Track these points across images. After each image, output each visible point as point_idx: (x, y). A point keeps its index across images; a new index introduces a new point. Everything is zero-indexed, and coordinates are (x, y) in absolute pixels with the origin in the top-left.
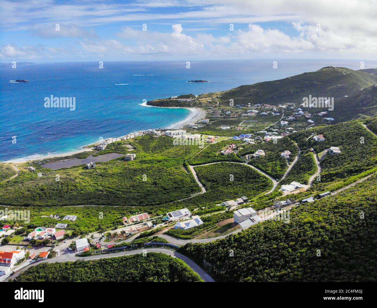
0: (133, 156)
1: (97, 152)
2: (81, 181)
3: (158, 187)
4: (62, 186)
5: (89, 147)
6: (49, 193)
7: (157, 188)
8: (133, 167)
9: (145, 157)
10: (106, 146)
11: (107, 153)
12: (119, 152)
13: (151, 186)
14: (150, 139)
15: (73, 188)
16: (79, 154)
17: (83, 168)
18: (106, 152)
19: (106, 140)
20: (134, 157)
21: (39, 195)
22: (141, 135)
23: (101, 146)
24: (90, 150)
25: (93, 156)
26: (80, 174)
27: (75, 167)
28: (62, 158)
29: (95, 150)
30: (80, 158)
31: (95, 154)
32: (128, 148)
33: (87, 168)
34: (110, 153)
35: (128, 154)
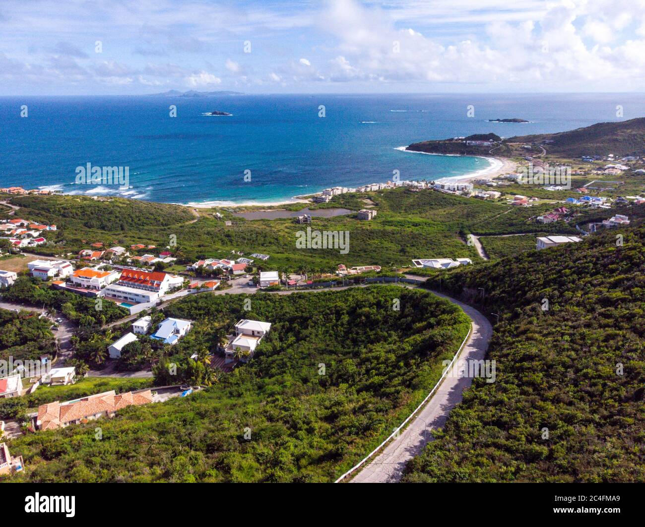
0: (372, 213)
1: (316, 204)
2: (287, 235)
3: (407, 256)
4: (257, 236)
5: (306, 198)
6: (237, 242)
7: (405, 257)
8: (368, 228)
9: (391, 217)
10: (330, 198)
11: (331, 208)
12: (350, 207)
13: (395, 253)
14: (405, 193)
15: (272, 241)
16: (290, 205)
17: (292, 222)
18: (330, 206)
19: (333, 190)
20: (373, 215)
21: (222, 241)
22: (389, 188)
23: (324, 197)
24: (306, 201)
25: (310, 209)
26: (286, 227)
27: (280, 219)
28: (264, 208)
29: (314, 202)
30: (290, 210)
31: (313, 207)
32: (366, 204)
33: (298, 222)
34: (336, 207)
35: (365, 210)
